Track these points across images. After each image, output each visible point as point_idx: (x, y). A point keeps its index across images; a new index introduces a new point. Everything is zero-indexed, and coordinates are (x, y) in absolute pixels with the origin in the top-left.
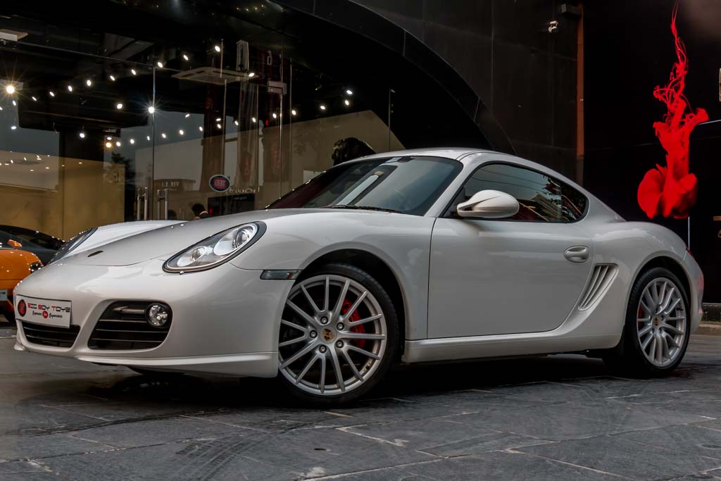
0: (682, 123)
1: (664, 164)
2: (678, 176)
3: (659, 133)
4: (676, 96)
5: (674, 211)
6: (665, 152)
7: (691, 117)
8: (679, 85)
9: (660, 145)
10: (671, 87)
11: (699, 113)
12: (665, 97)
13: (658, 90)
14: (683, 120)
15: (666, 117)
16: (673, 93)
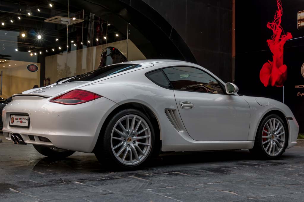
0: (280, 40)
1: (272, 60)
2: (278, 66)
3: (269, 45)
4: (277, 27)
5: (277, 83)
6: (272, 54)
7: (284, 37)
8: (279, 21)
9: (270, 51)
10: (275, 23)
11: (288, 35)
12: (272, 27)
13: (269, 24)
14: (281, 38)
15: (273, 37)
16: (276, 25)
